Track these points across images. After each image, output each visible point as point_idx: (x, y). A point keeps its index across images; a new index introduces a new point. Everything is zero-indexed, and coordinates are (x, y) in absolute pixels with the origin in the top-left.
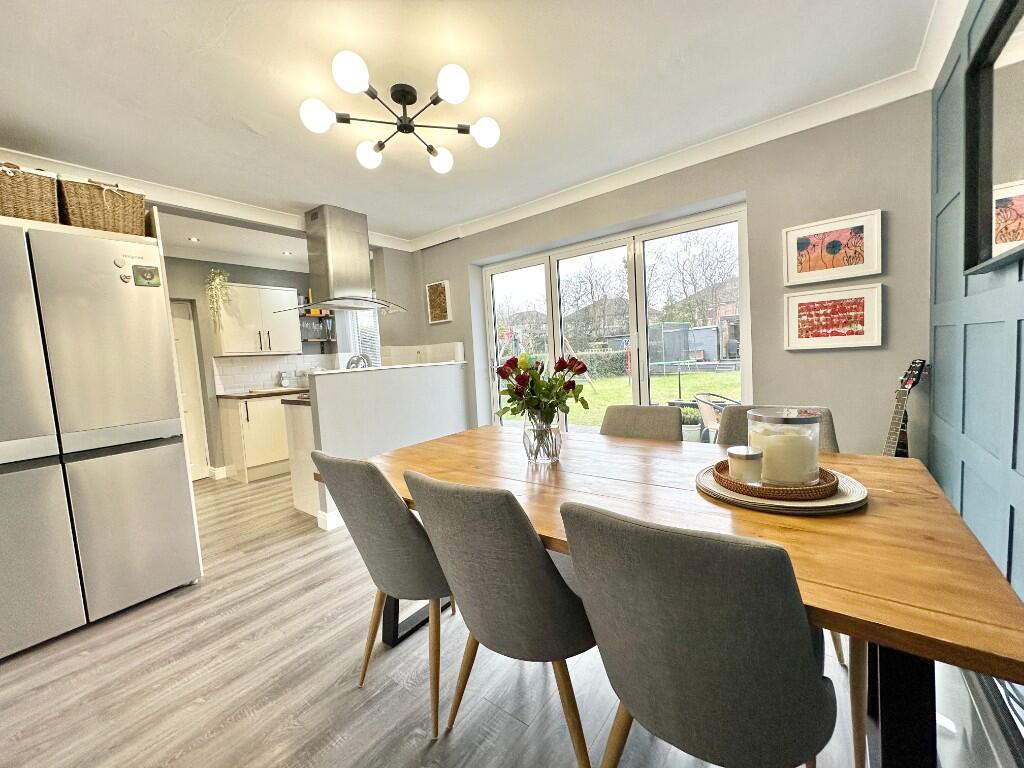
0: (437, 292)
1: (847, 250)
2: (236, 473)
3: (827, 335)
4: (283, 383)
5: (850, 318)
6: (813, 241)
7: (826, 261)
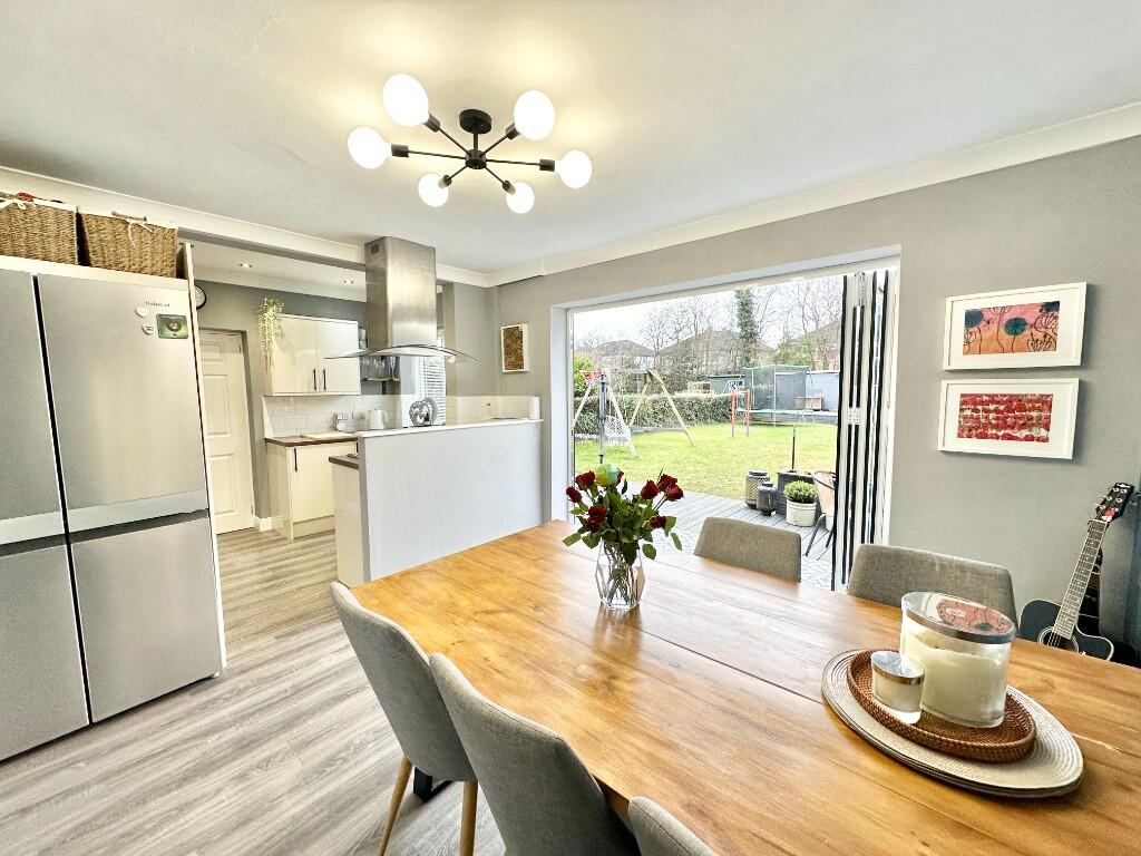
0: (514, 337)
1: (1033, 330)
2: (282, 526)
3: (998, 438)
4: (339, 427)
5: (1032, 418)
6: (987, 316)
7: (1004, 343)
